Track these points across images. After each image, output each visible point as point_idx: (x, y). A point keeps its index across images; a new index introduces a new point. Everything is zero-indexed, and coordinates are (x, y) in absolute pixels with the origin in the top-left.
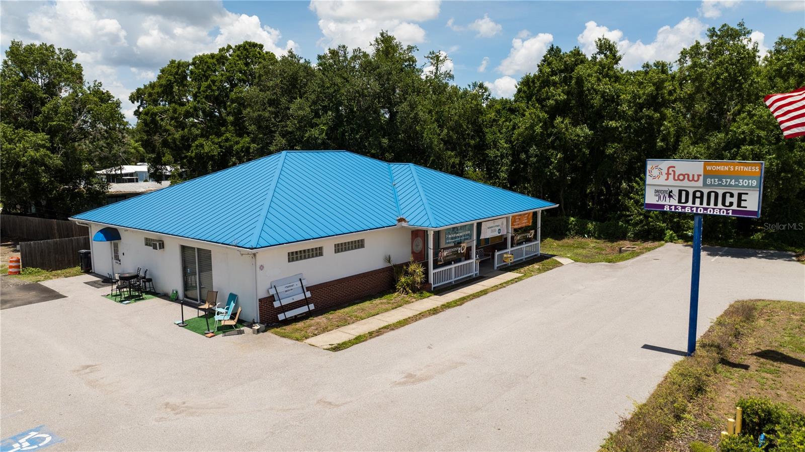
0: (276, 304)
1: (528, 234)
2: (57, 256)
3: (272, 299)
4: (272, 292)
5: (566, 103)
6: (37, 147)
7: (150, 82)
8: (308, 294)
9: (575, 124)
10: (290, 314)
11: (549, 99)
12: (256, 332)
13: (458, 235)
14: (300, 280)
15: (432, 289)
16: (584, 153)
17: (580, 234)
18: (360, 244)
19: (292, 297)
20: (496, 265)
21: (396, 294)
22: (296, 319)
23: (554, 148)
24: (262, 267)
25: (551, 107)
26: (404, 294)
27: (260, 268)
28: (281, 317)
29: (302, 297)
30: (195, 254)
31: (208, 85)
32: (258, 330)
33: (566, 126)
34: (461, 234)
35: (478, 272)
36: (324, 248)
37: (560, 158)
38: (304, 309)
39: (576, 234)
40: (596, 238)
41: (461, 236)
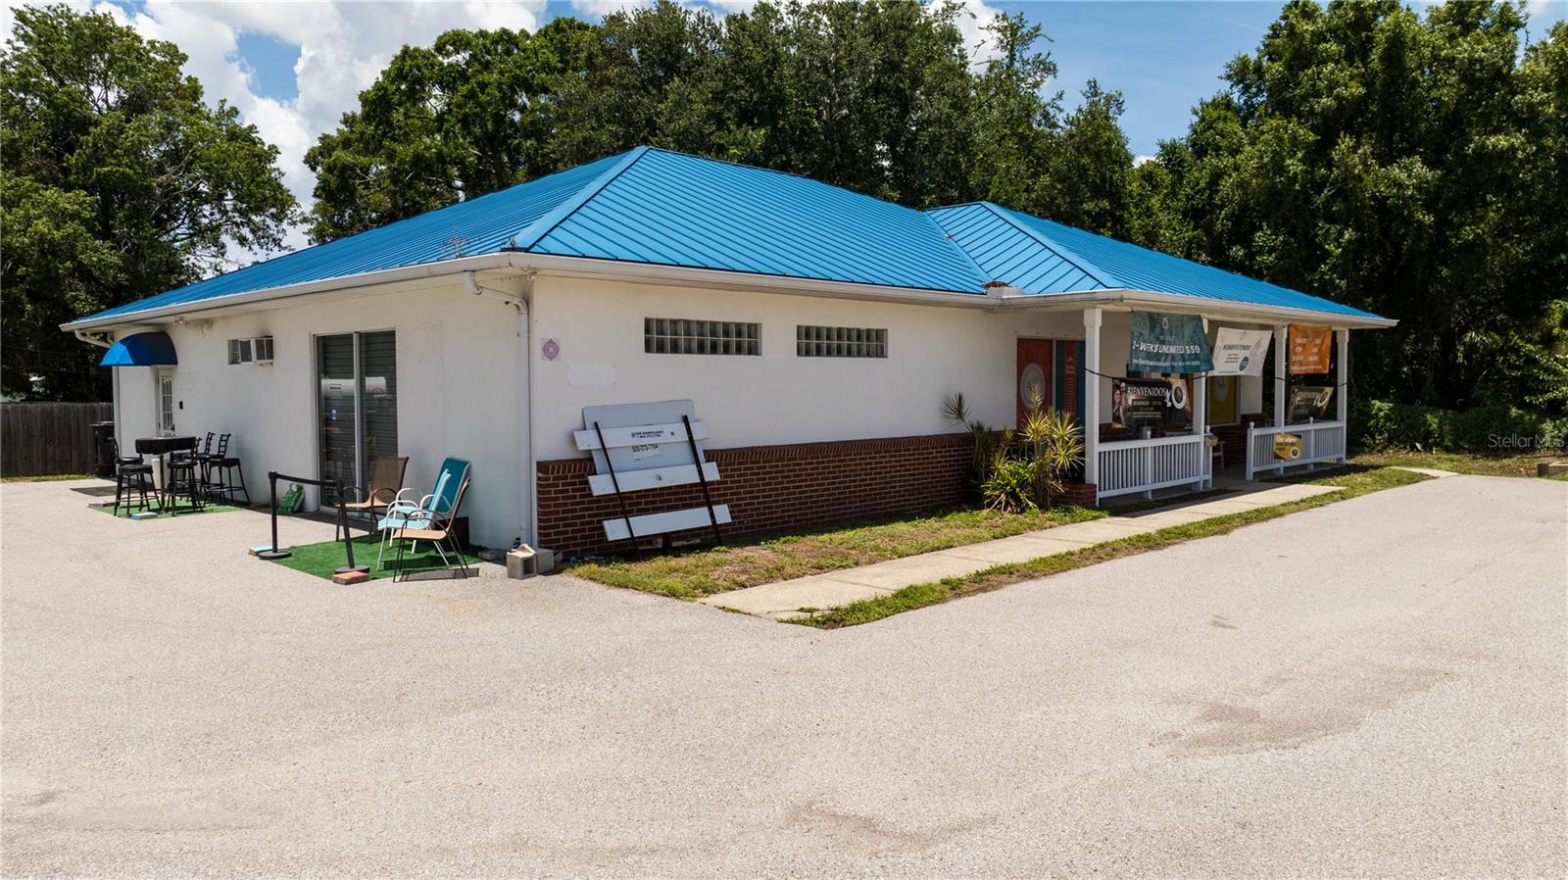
0: (600, 485)
1: (1319, 397)
2: (50, 449)
3: (585, 465)
4: (587, 441)
5: (1360, 104)
6: (59, 217)
7: (344, 114)
8: (712, 472)
9: (1386, 158)
10: (647, 525)
11: (1318, 95)
12: (520, 570)
13: (1165, 349)
14: (685, 420)
15: (1097, 503)
16: (1420, 223)
17: (1400, 442)
18: (869, 344)
19: (658, 471)
20: (1252, 468)
21: (985, 512)
22: (669, 545)
23: (1331, 219)
24: (551, 349)
25: (1325, 114)
26: (1012, 512)
27: (545, 349)
28: (615, 530)
29: (689, 475)
30: (352, 351)
31: (469, 91)
32: (527, 562)
33: (1364, 162)
34: (1173, 350)
35: (1209, 477)
36: (763, 326)
37: (1349, 241)
38: (695, 518)
39: (1390, 441)
40: (1448, 450)
41: (1173, 357)
